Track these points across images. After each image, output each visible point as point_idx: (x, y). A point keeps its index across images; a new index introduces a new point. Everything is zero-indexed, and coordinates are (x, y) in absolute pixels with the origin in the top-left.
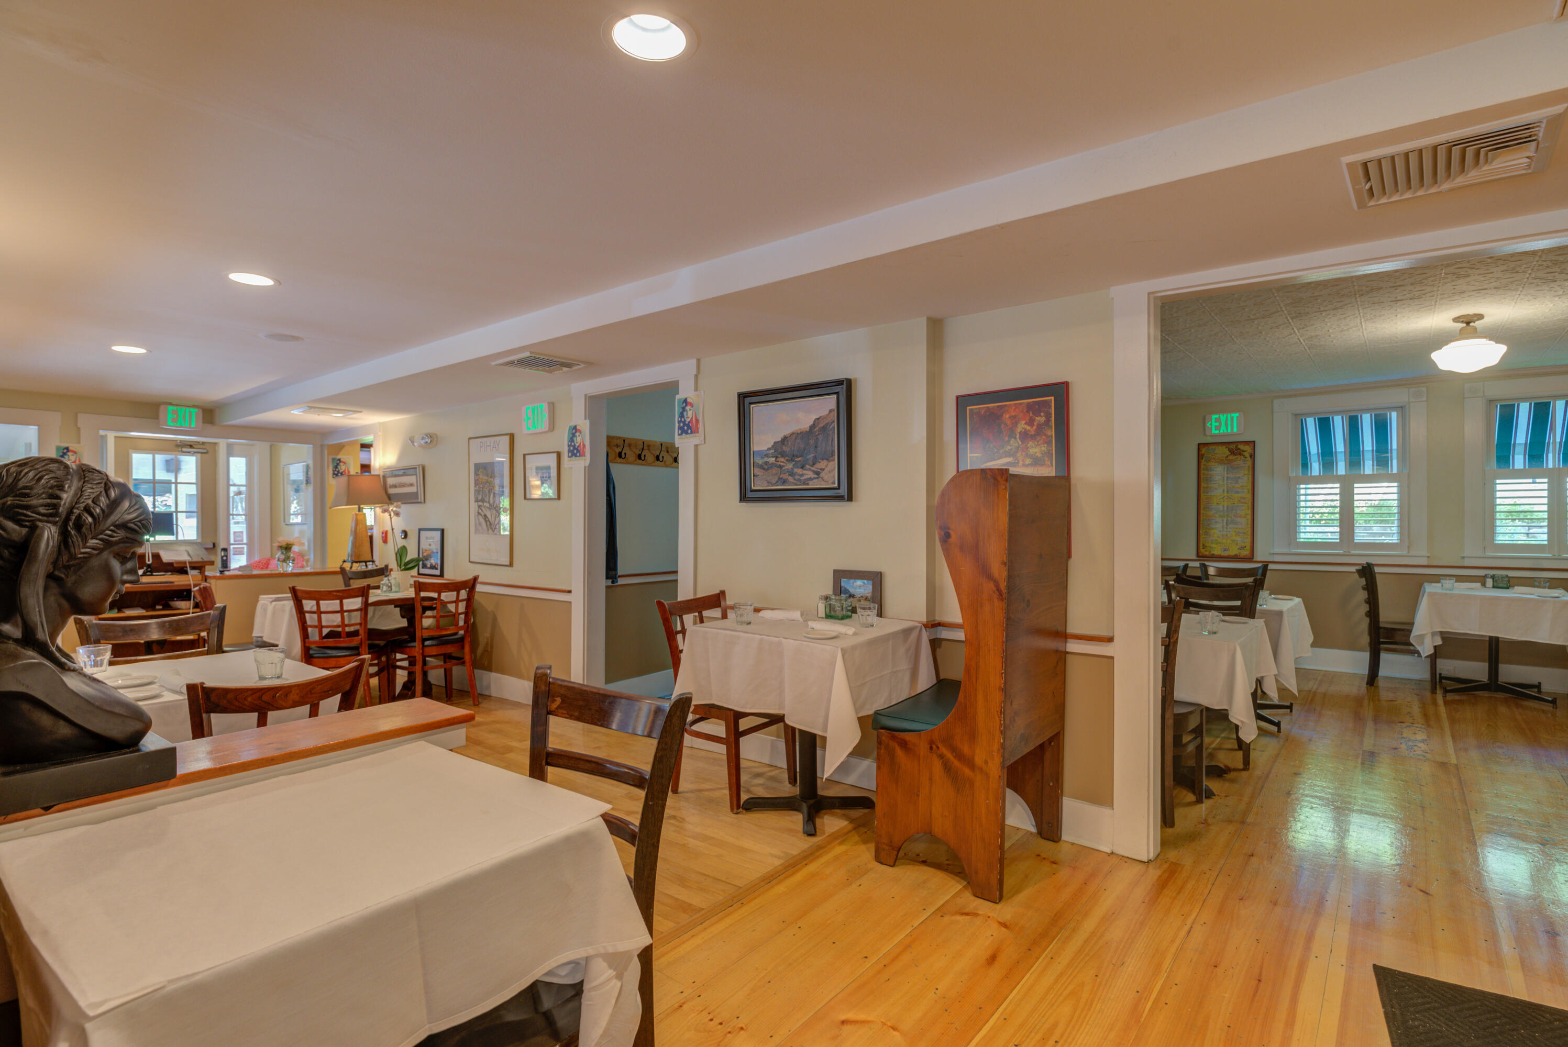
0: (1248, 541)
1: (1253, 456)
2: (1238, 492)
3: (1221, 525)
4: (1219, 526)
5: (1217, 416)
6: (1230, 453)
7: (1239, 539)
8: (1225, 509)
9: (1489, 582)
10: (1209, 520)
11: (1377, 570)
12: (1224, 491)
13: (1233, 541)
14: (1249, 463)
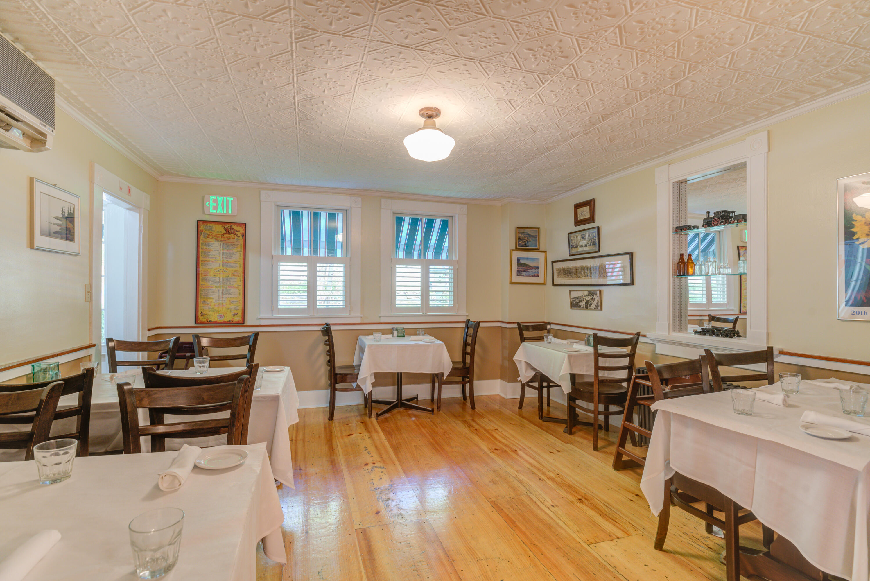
0: (241, 308)
1: (244, 236)
2: (232, 266)
3: (217, 294)
4: (215, 296)
5: (215, 198)
6: (225, 232)
7: (232, 307)
8: (221, 280)
9: (395, 332)
10: (206, 290)
11: (333, 328)
12: (220, 264)
13: (228, 309)
14: (241, 241)
